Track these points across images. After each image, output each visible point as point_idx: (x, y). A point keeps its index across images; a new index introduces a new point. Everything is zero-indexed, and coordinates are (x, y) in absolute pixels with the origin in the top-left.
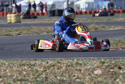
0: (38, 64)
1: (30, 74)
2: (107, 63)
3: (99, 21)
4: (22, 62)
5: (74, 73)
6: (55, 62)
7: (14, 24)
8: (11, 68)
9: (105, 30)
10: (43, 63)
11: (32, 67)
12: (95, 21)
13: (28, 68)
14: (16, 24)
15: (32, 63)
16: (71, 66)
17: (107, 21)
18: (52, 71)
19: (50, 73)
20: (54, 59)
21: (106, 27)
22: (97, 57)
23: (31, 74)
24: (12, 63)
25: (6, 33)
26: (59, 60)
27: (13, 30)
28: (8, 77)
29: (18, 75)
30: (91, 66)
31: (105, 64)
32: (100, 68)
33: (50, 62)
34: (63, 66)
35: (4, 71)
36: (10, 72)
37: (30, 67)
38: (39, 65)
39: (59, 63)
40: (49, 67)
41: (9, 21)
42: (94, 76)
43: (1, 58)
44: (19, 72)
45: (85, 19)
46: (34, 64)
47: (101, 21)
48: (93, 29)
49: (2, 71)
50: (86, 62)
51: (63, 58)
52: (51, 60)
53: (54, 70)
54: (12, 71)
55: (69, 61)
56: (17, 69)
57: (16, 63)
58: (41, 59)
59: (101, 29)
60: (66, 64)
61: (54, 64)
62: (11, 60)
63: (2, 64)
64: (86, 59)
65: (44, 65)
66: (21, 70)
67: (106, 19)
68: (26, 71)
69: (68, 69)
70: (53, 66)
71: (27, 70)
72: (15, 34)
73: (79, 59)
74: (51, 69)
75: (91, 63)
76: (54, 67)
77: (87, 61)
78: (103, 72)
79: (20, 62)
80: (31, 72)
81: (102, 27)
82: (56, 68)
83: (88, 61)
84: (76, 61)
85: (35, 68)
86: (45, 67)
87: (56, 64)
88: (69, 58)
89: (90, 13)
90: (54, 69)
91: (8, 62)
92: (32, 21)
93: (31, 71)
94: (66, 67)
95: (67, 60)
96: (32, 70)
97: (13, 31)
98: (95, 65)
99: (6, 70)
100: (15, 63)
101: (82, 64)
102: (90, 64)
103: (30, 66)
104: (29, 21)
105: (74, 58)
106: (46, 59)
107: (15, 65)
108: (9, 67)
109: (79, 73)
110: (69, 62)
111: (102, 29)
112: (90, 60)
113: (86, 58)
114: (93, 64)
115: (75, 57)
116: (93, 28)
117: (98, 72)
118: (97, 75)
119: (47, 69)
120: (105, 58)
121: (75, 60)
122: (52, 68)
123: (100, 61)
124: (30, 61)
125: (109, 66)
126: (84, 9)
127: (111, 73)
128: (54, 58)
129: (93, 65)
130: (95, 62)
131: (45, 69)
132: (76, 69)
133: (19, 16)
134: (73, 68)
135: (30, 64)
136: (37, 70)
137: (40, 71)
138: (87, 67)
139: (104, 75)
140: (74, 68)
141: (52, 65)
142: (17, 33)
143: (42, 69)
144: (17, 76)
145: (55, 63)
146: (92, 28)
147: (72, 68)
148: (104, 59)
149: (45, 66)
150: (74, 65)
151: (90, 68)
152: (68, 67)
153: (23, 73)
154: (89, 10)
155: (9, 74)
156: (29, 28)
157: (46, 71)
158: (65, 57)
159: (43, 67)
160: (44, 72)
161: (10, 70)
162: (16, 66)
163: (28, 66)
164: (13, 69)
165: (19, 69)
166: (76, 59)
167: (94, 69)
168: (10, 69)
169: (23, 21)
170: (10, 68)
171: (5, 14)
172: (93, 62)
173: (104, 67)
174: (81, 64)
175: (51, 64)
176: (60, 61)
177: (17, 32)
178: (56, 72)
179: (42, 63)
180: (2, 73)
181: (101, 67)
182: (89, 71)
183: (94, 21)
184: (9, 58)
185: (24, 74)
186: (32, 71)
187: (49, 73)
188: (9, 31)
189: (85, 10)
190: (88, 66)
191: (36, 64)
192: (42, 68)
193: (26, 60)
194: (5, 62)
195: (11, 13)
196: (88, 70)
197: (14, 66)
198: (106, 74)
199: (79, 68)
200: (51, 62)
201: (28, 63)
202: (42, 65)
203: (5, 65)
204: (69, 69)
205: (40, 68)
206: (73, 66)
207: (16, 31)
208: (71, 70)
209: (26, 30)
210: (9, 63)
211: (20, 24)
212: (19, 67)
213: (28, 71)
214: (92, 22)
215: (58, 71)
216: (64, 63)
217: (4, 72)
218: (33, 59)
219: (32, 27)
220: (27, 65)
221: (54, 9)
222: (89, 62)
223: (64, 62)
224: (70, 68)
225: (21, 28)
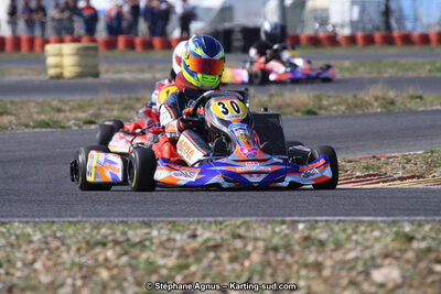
0: (156, 241)
1: (125, 279)
2: (424, 238)
3: (400, 74)
4: (95, 232)
5: (294, 276)
6: (223, 232)
7: (72, 81)
8: (53, 256)
9: (422, 109)
10: (178, 237)
11: (135, 251)
12: (386, 75)
13: (120, 256)
14: (80, 81)
15: (135, 235)
16: (282, 251)
17: (433, 74)
18: (210, 267)
19: (204, 277)
20: (221, 223)
21: (429, 97)
22: (388, 216)
23: (130, 279)
24: (58, 234)
25: (43, 117)
26: (239, 227)
27: (66, 103)
28: (42, 289)
29: (79, 283)
30: (362, 251)
31: (415, 245)
32: (397, 258)
33: (205, 234)
34: (255, 248)
35: (25, 265)
36: (47, 269)
37: (126, 253)
38: (162, 244)
39: (240, 237)
40: (198, 254)
41: (52, 72)
42: (373, 289)
43: (18, 217)
44: (84, 270)
45: (347, 63)
46: (141, 242)
47: (410, 74)
48: (376, 104)
49: (19, 264)
50: (342, 236)
51: (254, 219)
52: (210, 223)
53: (218, 265)
54: (55, 265)
55: (277, 230)
56: (77, 259)
57: (74, 235)
58: (169, 222)
59: (409, 106)
60: (264, 240)
61: (219, 240)
62: (53, 222)
63: (17, 237)
64: (344, 221)
65: (178, 244)
66: (90, 263)
67: (428, 67)
68: (109, 269)
69: (273, 260)
70: (216, 247)
71: (114, 262)
72: (76, 119)
73: (316, 222)
74: (205, 262)
75: (360, 240)
76: (219, 254)
77: (344, 230)
78: (407, 274)
79: (87, 230)
80: (128, 270)
81: (412, 97)
82: (225, 256)
83: (350, 231)
84: (302, 231)
85: (144, 256)
86: (183, 254)
87: (225, 244)
88: (280, 219)
89: (369, 40)
90: (216, 262)
91: (41, 231)
92: (142, 71)
93: (131, 266)
94: (266, 252)
95: (270, 227)
96: (134, 262)
97: (67, 108)
98: (378, 248)
99: (34, 261)
100: (70, 237)
101: (327, 240)
102: (357, 243)
103: (126, 246)
104: (130, 71)
105: (296, 218)
106: (191, 219)
107: (69, 242)
108: (46, 252)
109: (313, 278)
110: (279, 233)
111: (412, 105)
112: (357, 227)
113: (342, 218)
114: (370, 243)
115: (300, 215)
116: (376, 99)
117: (388, 274)
118: (382, 285)
119: (191, 260)
120: (418, 218)
121: (301, 226)
122: (212, 255)
123: (397, 234)
124: (126, 229)
125: (429, 250)
126: (343, 26)
127: (436, 278)
128: (220, 219)
129: (367, 248)
130: (376, 233)
131: (182, 261)
132: (301, 261)
133: (91, 52)
134: (293, 255)
135: (128, 240)
136: (151, 263)
137: (164, 266)
138: (345, 254)
139: (411, 286)
140: (296, 258)
141: (211, 243)
142: (81, 115)
143: (171, 262)
144: (74, 285)
145: (222, 239)
146: (372, 101)
147: (289, 259)
148: (412, 223)
149: (182, 249)
150: (296, 248)
151: (357, 259)
152: (271, 254)
153: (97, 274)
154: (364, 29)
155: (45, 279)
156: (130, 99)
157: (187, 266)
158: (263, 216)
159: (176, 254)
160: (178, 273)
161: (50, 263)
162: (74, 248)
163: (118, 249)
164: (60, 261)
165: (83, 260)
166: (304, 222)
167: (370, 263)
168: (49, 259)
169: (107, 71)
170: (51, 252)
171: (38, 42)
172: (368, 236)
173: (410, 255)
174: (322, 244)
175: (206, 241)
176: (242, 231)
177: (84, 112)
178: (226, 274)
179: (173, 236)
180: (18, 274)
181: (397, 254)
182: (352, 268)
183: (380, 72)
184: (46, 216)
185: (102, 280)
186: (134, 268)
187: (199, 275)
188: (53, 109)
189: (347, 32)
190: (350, 250)
191: (151, 240)
192: (170, 256)
193: (114, 222)
194: (29, 230)
195: (61, 41)
196: (348, 266)
197: (63, 248)
198: (416, 283)
199: (316, 259)
200: (207, 234)
201: (118, 234)
202: (172, 243)
203: (31, 242)
204: (277, 260)
205: (164, 256)
206: (292, 250)
207: (81, 107)
208: (282, 267)
209: (116, 107)
210: (45, 237)
211: (96, 80)
212: (83, 252)
213: (116, 266)
214: (374, 75)
215: (234, 270)
216: (256, 239)
217: (26, 271)
218: (141, 219)
219: (139, 96)
220: (116, 243)
221: (227, 25)
222: (356, 233)
223: (258, 234)
224: (280, 256)
225: (100, 98)
